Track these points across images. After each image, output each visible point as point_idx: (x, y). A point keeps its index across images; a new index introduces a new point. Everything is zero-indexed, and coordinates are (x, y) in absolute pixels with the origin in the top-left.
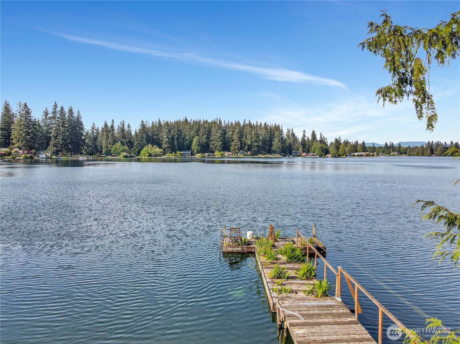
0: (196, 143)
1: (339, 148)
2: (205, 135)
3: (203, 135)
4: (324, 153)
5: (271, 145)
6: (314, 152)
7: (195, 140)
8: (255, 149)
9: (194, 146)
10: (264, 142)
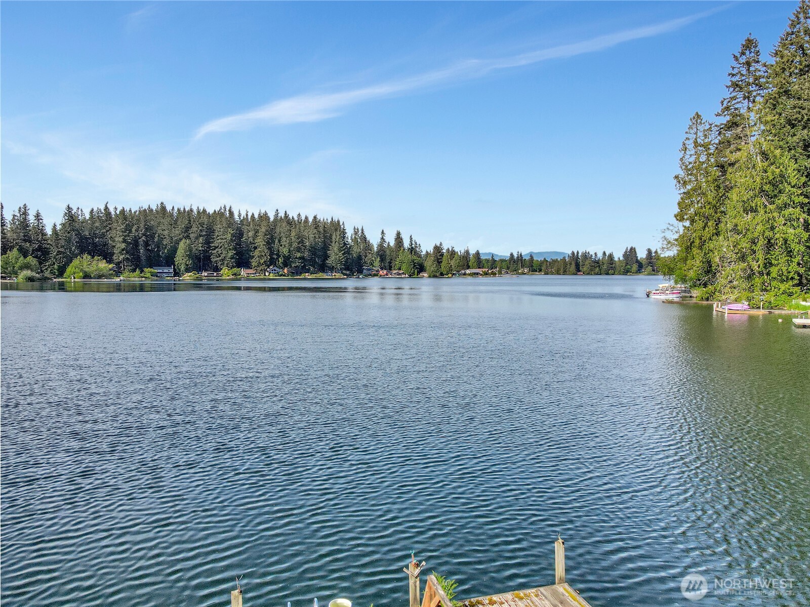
0: (183, 251)
1: (442, 262)
2: (202, 238)
3: (197, 238)
4: (416, 271)
5: (326, 257)
6: (400, 269)
7: (182, 246)
8: (297, 264)
9: (181, 258)
10: (313, 250)
